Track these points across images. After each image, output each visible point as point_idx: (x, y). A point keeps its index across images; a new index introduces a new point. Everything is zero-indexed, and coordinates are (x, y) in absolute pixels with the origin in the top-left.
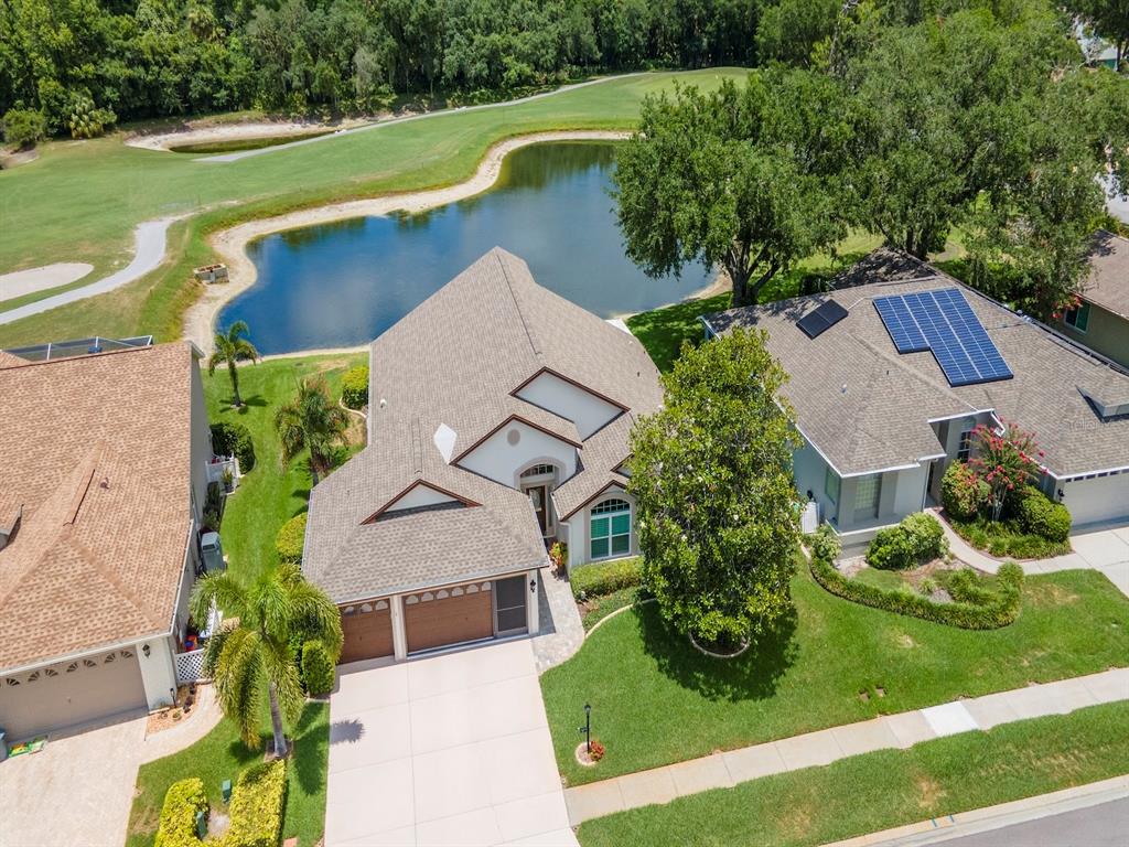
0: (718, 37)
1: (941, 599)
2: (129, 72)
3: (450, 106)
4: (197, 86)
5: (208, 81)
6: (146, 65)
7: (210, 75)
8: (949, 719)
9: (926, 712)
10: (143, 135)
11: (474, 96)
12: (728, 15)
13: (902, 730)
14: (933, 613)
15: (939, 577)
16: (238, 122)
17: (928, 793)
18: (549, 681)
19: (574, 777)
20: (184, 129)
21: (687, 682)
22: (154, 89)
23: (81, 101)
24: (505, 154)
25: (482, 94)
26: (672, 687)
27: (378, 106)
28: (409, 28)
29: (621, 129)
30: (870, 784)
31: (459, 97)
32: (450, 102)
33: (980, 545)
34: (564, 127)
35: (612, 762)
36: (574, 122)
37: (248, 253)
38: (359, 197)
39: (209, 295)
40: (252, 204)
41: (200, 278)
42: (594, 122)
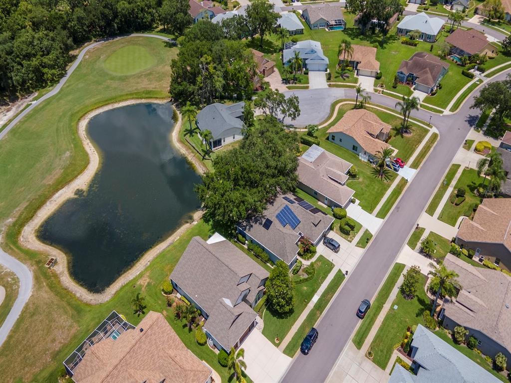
1: (306, 276)
8: (316, 298)
9: (313, 299)
11: (28, 86)
13: (311, 305)
14: (306, 280)
15: (303, 271)
17: (318, 312)
19: (277, 345)
21: (282, 318)
25: (31, 84)
26: (281, 320)
29: (120, 101)
30: (312, 317)
31: (21, 90)
32: (18, 94)
33: (305, 260)
34: (96, 107)
35: (281, 339)
36: (99, 102)
37: (43, 243)
38: (57, 190)
39: (58, 272)
40: (20, 217)
41: (49, 268)
42: (106, 101)
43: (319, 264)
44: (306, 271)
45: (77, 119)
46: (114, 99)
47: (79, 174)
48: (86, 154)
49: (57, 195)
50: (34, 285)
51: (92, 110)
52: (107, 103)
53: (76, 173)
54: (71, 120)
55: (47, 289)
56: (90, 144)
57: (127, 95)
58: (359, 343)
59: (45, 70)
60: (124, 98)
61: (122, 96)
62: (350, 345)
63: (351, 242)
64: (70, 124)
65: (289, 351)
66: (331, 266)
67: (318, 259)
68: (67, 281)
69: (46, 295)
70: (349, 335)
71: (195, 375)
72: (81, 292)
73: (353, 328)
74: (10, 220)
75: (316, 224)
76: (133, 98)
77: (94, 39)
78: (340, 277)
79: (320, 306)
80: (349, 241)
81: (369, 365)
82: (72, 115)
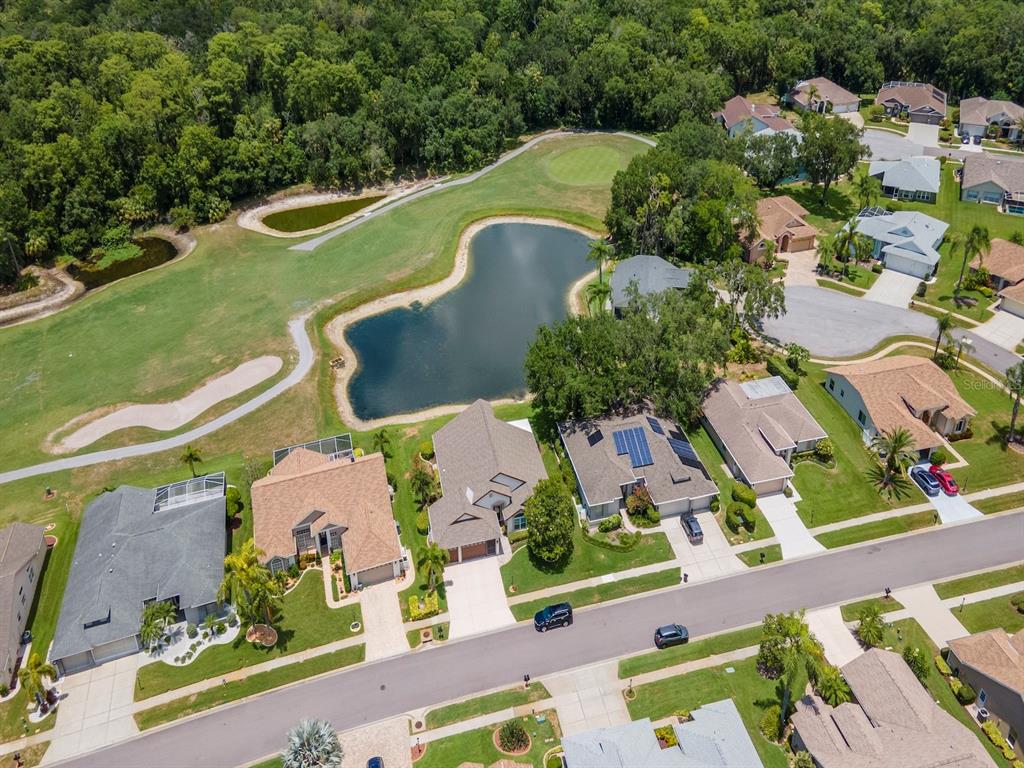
0: (605, 111)
1: (617, 543)
2: (237, 175)
3: (429, 175)
4: (273, 174)
5: (279, 170)
6: (246, 169)
7: (280, 166)
8: (608, 578)
9: (602, 577)
10: (245, 211)
11: (445, 165)
12: (611, 99)
13: (594, 582)
14: (612, 547)
15: (618, 535)
16: (298, 194)
17: (597, 597)
18: (502, 569)
19: (509, 595)
20: (266, 203)
21: (540, 569)
22: (250, 183)
23: (215, 200)
24: (469, 240)
25: (449, 163)
26: (536, 570)
27: (384, 176)
28: (404, 132)
29: (537, 216)
30: (585, 596)
31: (435, 167)
32: (429, 171)
33: (634, 523)
34: (503, 213)
35: (519, 591)
36: (509, 209)
37: (347, 341)
38: (394, 292)
39: (339, 377)
40: (340, 302)
41: (333, 367)
42: (521, 209)
43: (651, 541)
44: (624, 538)
45: (471, 220)
46: (530, 210)
47: (428, 284)
48: (452, 266)
49: (392, 297)
50: (307, 375)
51: (496, 215)
52: (518, 213)
53: (426, 281)
54: (461, 219)
55: (315, 384)
56: (466, 257)
57: (551, 210)
58: (627, 670)
59: (467, 148)
60: (545, 213)
61: (544, 209)
62: (613, 663)
63: (732, 544)
64: (457, 223)
65: (519, 611)
66: (668, 554)
67: (654, 536)
68: (341, 391)
69: (311, 390)
70: (621, 653)
71: (378, 544)
72: (345, 408)
73: (635, 649)
74: (330, 301)
75: (676, 479)
76: (556, 218)
77: (562, 127)
78: (673, 577)
79: (606, 592)
80: (729, 541)
81: (619, 705)
82: (467, 213)
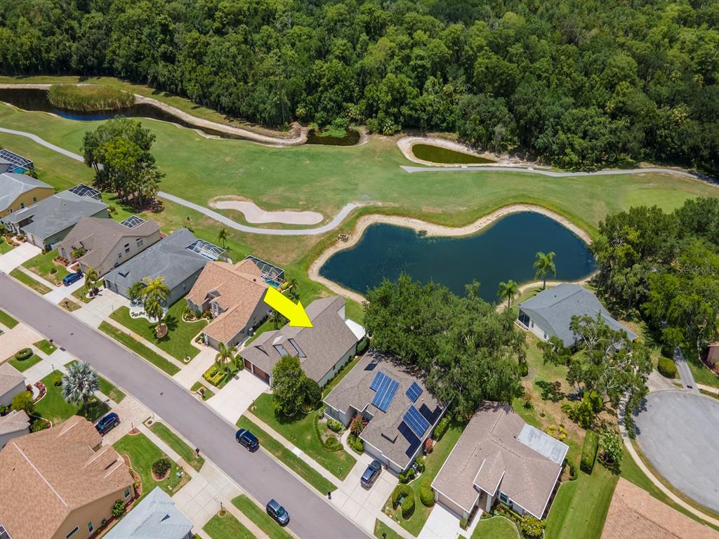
1: (324, 439)
2: (410, 112)
3: (538, 161)
4: (435, 120)
5: (440, 119)
7: (440, 117)
8: (297, 451)
9: (296, 448)
10: (409, 136)
13: (289, 445)
14: (319, 438)
15: (331, 435)
16: (445, 139)
17: (279, 454)
18: (263, 394)
19: (249, 409)
20: (425, 136)
22: (418, 120)
23: (389, 122)
24: (505, 213)
27: (504, 148)
29: (573, 223)
30: (275, 446)
31: (545, 157)
32: (539, 158)
33: (349, 438)
34: (550, 208)
35: (255, 412)
36: (557, 207)
37: (367, 228)
39: (337, 245)
40: (384, 207)
41: (339, 238)
42: (564, 212)
43: (343, 458)
44: (333, 440)
45: (522, 201)
47: (443, 225)
48: (471, 223)
49: (415, 220)
50: (321, 234)
51: (544, 207)
52: (562, 213)
53: (443, 222)
54: (515, 197)
55: (318, 240)
56: (490, 222)
57: (587, 223)
58: (241, 502)
60: (580, 223)
61: (583, 220)
62: (239, 491)
63: (383, 511)
64: (509, 198)
65: (243, 419)
66: (342, 475)
67: (349, 458)
68: (329, 253)
69: (313, 242)
70: (250, 492)
72: (320, 262)
73: (257, 498)
74: (380, 204)
76: (586, 231)
78: (327, 488)
79: (287, 456)
80: (384, 507)
81: (213, 510)
82: (523, 196)
